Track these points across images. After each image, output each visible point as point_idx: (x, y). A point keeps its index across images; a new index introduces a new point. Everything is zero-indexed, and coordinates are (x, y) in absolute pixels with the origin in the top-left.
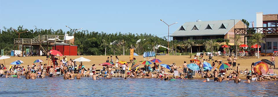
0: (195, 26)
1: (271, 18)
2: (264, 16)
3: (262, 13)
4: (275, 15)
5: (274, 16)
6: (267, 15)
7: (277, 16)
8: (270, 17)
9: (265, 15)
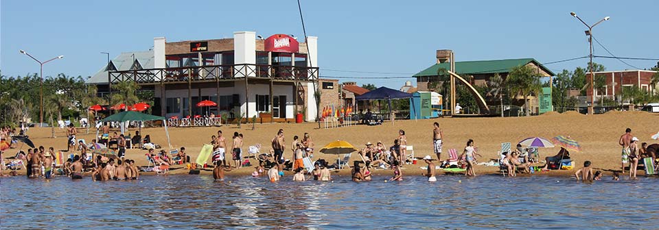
0: (136, 60)
1: (179, 48)
2: (168, 46)
3: (162, 39)
4: (186, 43)
5: (184, 45)
6: (172, 44)
7: (189, 45)
8: (177, 46)
9: (169, 44)
